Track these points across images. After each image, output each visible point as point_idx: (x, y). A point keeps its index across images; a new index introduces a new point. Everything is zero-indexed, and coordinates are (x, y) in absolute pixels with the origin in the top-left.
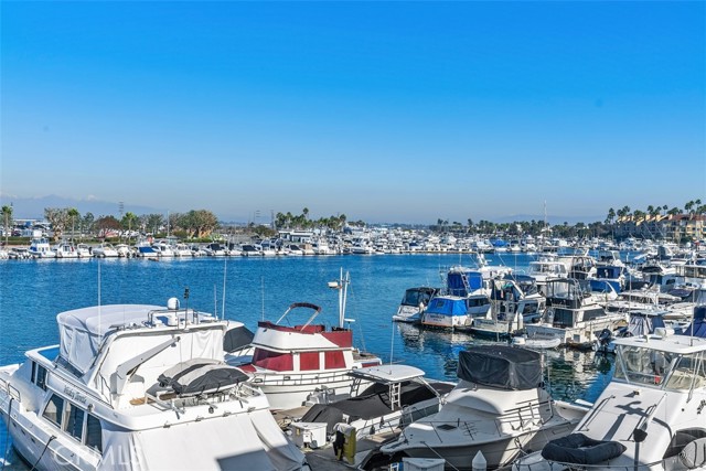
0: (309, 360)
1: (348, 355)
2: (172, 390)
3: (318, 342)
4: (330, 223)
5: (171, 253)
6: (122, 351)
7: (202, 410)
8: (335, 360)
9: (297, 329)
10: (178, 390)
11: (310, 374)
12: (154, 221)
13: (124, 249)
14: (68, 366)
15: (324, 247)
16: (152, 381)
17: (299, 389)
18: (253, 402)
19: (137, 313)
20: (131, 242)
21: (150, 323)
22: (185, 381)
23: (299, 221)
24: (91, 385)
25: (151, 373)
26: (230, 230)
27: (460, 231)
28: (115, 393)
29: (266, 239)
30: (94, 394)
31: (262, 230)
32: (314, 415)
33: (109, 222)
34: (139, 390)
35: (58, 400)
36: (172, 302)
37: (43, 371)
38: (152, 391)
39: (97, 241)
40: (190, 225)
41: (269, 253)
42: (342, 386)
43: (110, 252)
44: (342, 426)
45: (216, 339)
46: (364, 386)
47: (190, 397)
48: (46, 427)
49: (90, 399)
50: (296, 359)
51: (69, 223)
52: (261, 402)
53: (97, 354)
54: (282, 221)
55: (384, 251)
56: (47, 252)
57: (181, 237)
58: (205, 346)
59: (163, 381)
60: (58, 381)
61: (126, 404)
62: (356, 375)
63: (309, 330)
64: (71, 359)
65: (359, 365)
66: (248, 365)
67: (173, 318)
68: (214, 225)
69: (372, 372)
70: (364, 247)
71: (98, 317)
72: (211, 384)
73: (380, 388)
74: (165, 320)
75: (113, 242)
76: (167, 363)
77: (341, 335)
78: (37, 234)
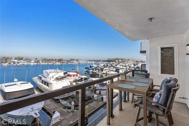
0: (74, 76)
1: (78, 75)
2: (57, 79)
3: (75, 73)
4: (77, 60)
5: (57, 63)
6: (51, 75)
7: (61, 81)
8: (77, 75)
9: (72, 72)
10: (58, 79)
11: (74, 77)
12: (55, 60)
13: (52, 63)
14: (44, 77)
15: (76, 63)
16: (55, 78)
17: (72, 79)
18: (67, 80)
19: (53, 70)
20: (53, 62)
21: (55, 71)
22: (59, 78)
23: (73, 60)
24: (47, 79)
26: (65, 61)
27: (92, 61)
28: (50, 80)
29: (69, 62)
30: (48, 80)
31: (69, 61)
32: (74, 82)
33: (50, 60)
34: (53, 79)
35: (43, 81)
36: (57, 69)
37: (41, 77)
38: (55, 79)
39: (48, 62)
40: (60, 60)
41: (69, 63)
42: (78, 79)
43: (50, 63)
44: (77, 83)
45: (63, 73)
46: (80, 78)
47: (59, 80)
48: (41, 84)
49: (47, 80)
50: (72, 75)
51: (45, 60)
52: (68, 80)
53: (48, 75)
54: (71, 60)
55: (83, 63)
56: (42, 63)
57: (59, 62)
58: (61, 74)
59: (56, 78)
60: (43, 79)
61: (52, 81)
62: (79, 77)
63: (74, 72)
64: (45, 76)
65: (79, 76)
66: (67, 76)
67: (58, 71)
68: (63, 60)
69: (81, 77)
70: (81, 63)
71: (48, 71)
72: (62, 78)
73: (82, 78)
74: (57, 71)
75: (50, 62)
76: (57, 76)
77: (77, 73)
78: (40, 61)
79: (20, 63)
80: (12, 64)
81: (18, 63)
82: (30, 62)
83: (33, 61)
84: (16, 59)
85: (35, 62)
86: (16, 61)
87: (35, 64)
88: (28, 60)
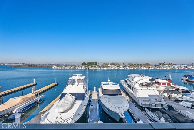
0: (164, 84)
1: (171, 84)
2: (142, 85)
4: (169, 64)
5: (143, 68)
6: (136, 80)
7: (146, 88)
8: (169, 84)
9: (162, 79)
10: (143, 85)
11: (164, 86)
12: (141, 65)
13: (137, 68)
14: (129, 81)
15: (168, 68)
16: (140, 84)
17: (162, 88)
18: (154, 88)
19: (138, 75)
20: (138, 67)
21: (139, 77)
22: (144, 84)
23: (163, 64)
24: (132, 83)
25: (139, 83)
26: (152, 65)
28: (135, 84)
30: (132, 84)
31: (157, 65)
32: (165, 92)
33: (135, 65)
34: (138, 85)
35: (128, 84)
36: (142, 74)
37: (127, 81)
38: (139, 85)
39: (134, 67)
40: (146, 65)
41: (158, 68)
42: (170, 88)
43: (135, 68)
44: (170, 94)
45: (148, 79)
46: (174, 89)
47: (145, 86)
48: (127, 87)
49: (132, 85)
50: (162, 84)
51: (131, 65)
53: (133, 80)
54: (160, 64)
55: (180, 68)
56: (128, 68)
57: (145, 66)
59: (141, 84)
60: (128, 82)
61: (136, 86)
62: (173, 87)
63: (164, 80)
64: (130, 80)
65: (174, 85)
66: (154, 83)
67: (142, 76)
68: (149, 65)
69: (176, 87)
70: (175, 68)
71: (133, 76)
72: (147, 85)
73: (178, 90)
74: (141, 76)
75: (136, 67)
76: (142, 82)
77: (169, 80)
78: (127, 66)
79: (113, 68)
80: (108, 68)
81: (112, 67)
82: (119, 67)
83: (122, 66)
84: (110, 65)
85: (123, 67)
86: (111, 66)
87: (123, 68)
88: (118, 65)
